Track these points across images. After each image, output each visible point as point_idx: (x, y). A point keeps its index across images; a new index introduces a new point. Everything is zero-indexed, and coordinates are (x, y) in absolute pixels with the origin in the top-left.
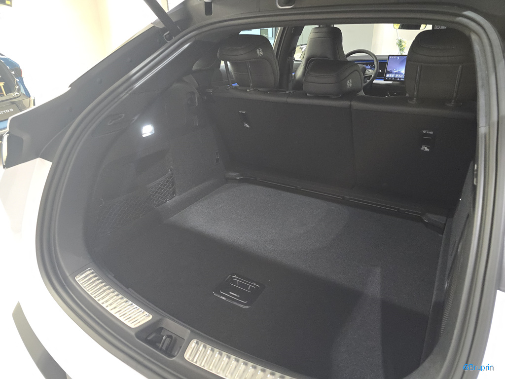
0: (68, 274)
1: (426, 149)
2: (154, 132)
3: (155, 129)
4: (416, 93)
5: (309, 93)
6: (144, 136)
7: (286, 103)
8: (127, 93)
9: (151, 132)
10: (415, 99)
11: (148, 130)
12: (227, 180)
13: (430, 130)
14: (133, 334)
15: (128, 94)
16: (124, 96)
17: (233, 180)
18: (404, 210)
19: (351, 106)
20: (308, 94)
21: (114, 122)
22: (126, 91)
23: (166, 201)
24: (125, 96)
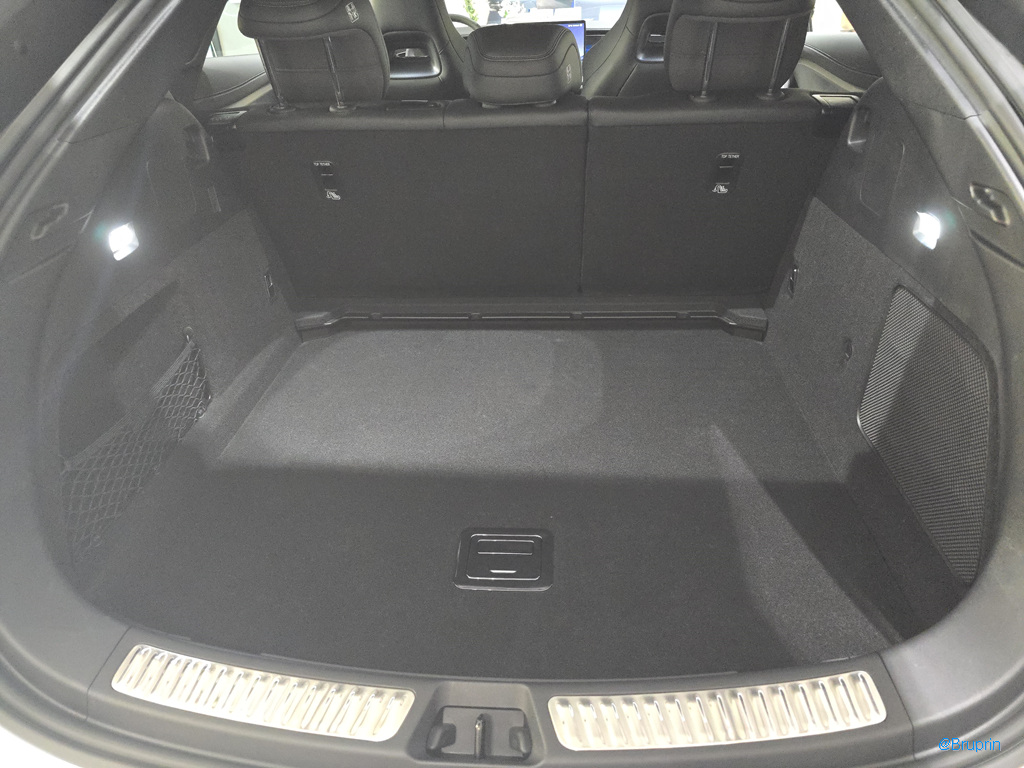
0: (81, 688)
1: (723, 189)
2: (137, 244)
3: (141, 235)
4: (706, 82)
5: (486, 101)
6: (118, 257)
7: (442, 131)
8: (62, 140)
9: (131, 245)
10: (704, 92)
11: (122, 240)
12: (303, 333)
13: (734, 150)
14: (401, 754)
15: (65, 145)
16: (55, 150)
17: (318, 330)
18: (686, 312)
19: (588, 120)
20: (484, 105)
21: (45, 229)
22: (59, 135)
23: (198, 415)
24: (58, 149)
